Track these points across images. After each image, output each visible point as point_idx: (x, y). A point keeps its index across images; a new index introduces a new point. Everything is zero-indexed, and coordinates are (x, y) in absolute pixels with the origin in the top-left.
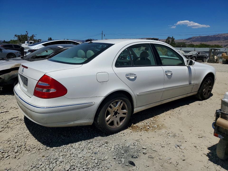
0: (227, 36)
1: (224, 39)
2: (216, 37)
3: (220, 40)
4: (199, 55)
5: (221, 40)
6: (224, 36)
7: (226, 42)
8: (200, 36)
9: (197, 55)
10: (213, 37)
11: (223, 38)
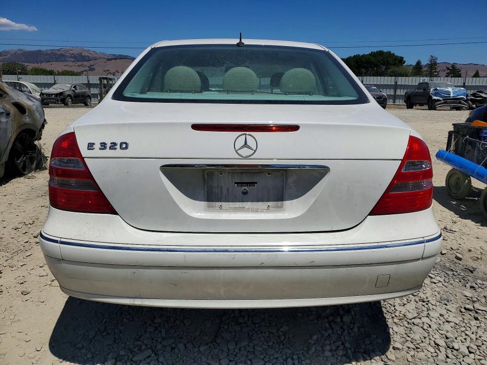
0: (77, 53)
1: (73, 60)
2: (57, 55)
3: (65, 61)
4: (76, 91)
5: (69, 61)
6: (73, 54)
7: (79, 66)
8: (21, 50)
9: (73, 91)
10: (50, 54)
11: (71, 57)
